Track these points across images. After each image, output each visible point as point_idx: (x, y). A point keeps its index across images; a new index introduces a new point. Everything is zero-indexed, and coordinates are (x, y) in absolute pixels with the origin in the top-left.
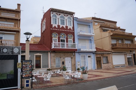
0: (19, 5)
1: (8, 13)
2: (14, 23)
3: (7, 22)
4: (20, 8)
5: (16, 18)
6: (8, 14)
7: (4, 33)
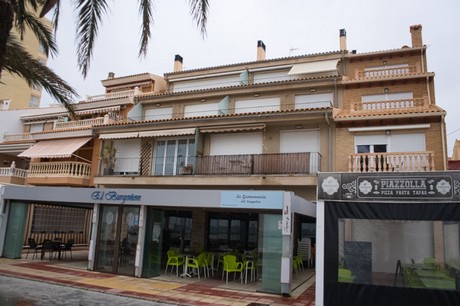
0: (416, 30)
1: (384, 65)
2: (412, 94)
3: (388, 93)
4: (420, 39)
5: (413, 76)
6: (386, 67)
7: (390, 130)
